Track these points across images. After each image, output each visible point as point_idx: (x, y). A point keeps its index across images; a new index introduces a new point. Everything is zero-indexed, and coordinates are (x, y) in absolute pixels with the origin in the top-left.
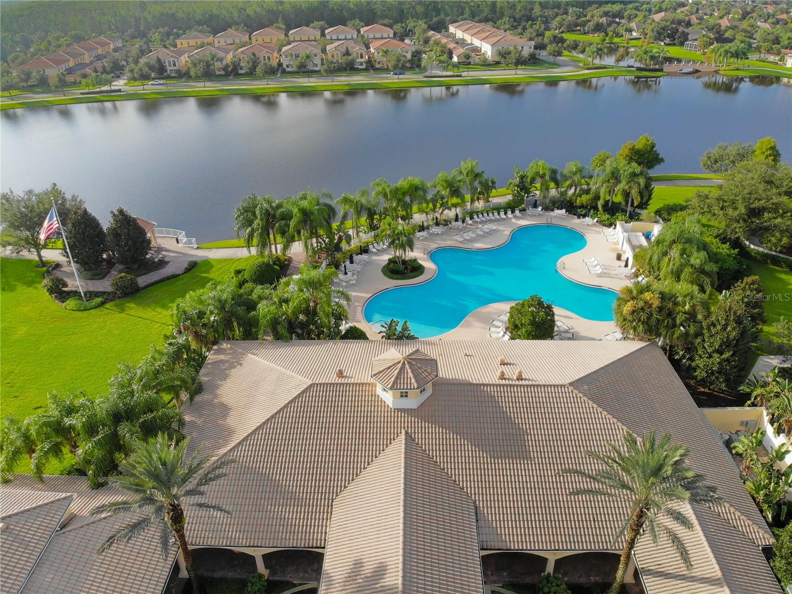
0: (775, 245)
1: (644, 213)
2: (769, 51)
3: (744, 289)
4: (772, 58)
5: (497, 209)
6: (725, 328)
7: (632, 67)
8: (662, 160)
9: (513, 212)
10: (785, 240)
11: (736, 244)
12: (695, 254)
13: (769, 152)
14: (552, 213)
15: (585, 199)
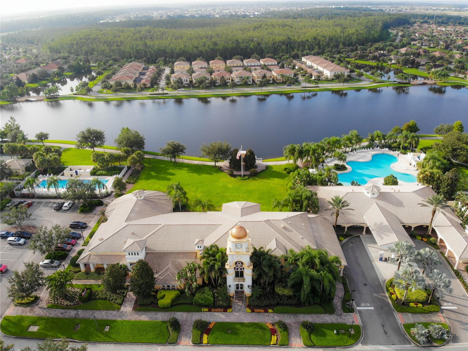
0: (461, 160)
1: (417, 150)
2: (460, 72)
3: (452, 172)
4: (460, 76)
5: (364, 148)
6: (448, 180)
7: (396, 82)
8: (419, 130)
9: (370, 149)
10: (464, 159)
11: (449, 160)
12: (437, 163)
13: (459, 127)
14: (383, 150)
15: (395, 145)
